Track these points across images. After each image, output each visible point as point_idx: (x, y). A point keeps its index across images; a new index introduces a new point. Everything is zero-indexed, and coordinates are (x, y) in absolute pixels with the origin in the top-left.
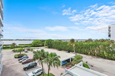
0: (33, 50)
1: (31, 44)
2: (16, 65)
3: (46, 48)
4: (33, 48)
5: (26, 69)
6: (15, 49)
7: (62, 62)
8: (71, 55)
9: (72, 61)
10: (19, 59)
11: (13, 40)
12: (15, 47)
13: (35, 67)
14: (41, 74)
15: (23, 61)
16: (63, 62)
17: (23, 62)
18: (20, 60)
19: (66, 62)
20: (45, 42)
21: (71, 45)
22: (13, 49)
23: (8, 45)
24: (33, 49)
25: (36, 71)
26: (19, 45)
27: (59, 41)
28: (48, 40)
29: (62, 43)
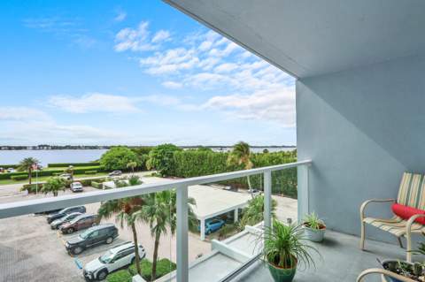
0: (104, 183)
1: (98, 164)
2: (40, 236)
3: (153, 175)
4: (106, 176)
5: (78, 250)
6: (36, 182)
7: (206, 221)
8: (241, 199)
9: (240, 216)
10: (50, 216)
11: (25, 148)
12: (34, 175)
13: (109, 240)
14: (130, 262)
15: (64, 222)
16: (211, 224)
17: (66, 226)
18: (53, 219)
19: (222, 222)
20: (151, 154)
21: (240, 162)
22: (27, 183)
23: (6, 167)
24: (104, 181)
25: (113, 252)
26: (50, 166)
27: (201, 152)
28: (160, 147)
29: (210, 158)
